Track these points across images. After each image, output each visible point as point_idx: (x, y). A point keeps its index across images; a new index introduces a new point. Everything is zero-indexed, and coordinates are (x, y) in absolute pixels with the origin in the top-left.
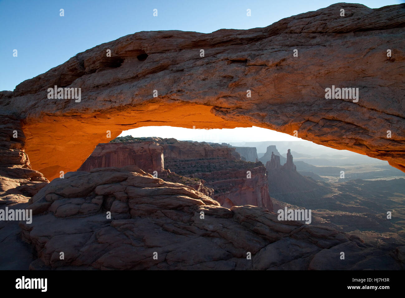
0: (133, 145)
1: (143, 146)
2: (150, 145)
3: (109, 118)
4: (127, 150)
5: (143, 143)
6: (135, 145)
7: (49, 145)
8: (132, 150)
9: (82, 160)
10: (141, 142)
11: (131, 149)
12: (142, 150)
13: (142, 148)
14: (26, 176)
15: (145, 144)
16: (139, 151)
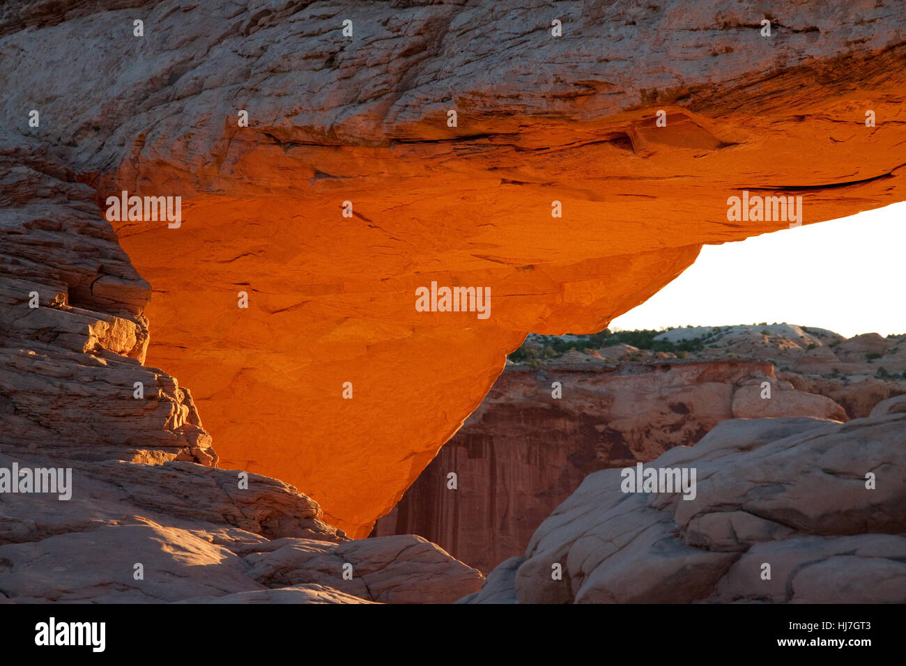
0: (601, 388)
1: (684, 398)
2: (737, 386)
3: (723, 145)
4: (561, 424)
5: (682, 376)
6: (623, 386)
7: (221, 345)
8: (601, 428)
9: (413, 453)
10: (666, 367)
11: (589, 422)
12: (675, 427)
13: (681, 408)
14: (236, 511)
15: (700, 380)
16: (658, 434)
